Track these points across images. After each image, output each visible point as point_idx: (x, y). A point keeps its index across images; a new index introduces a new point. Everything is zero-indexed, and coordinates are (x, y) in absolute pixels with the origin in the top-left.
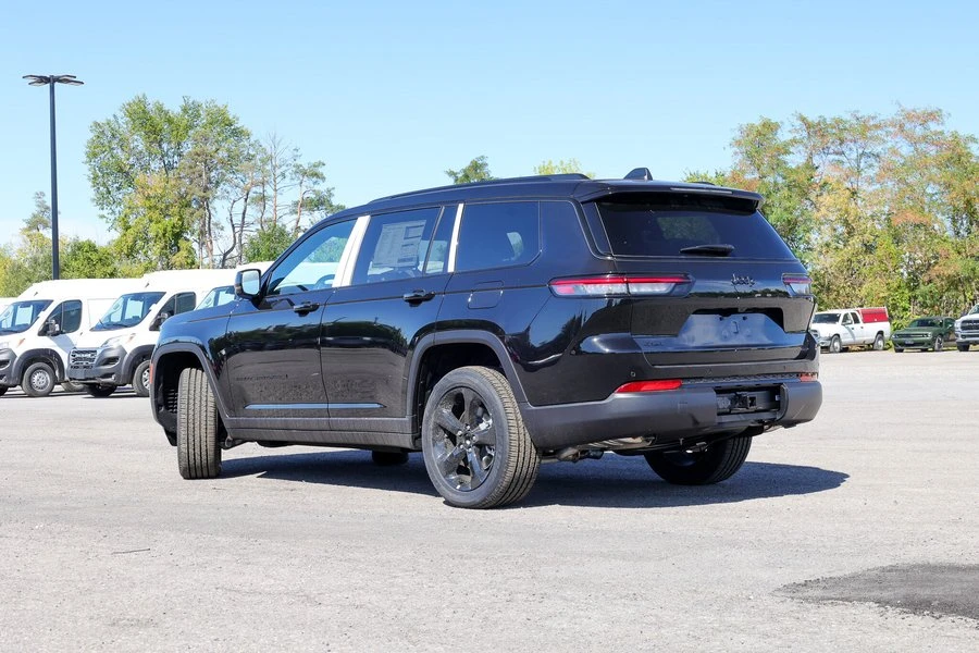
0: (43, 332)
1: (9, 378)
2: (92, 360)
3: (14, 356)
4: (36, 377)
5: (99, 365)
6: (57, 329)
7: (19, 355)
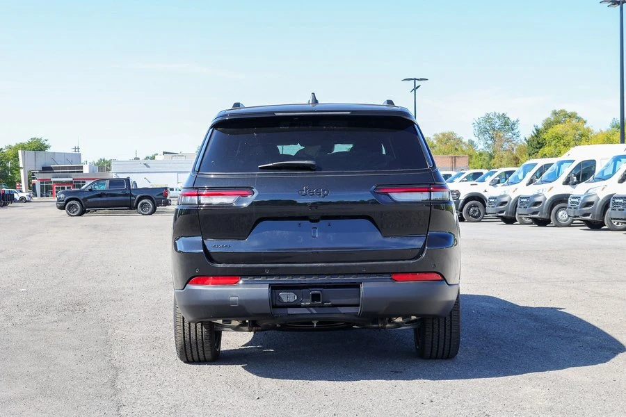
0: (567, 182)
1: (542, 214)
2: (578, 203)
3: (546, 199)
4: (560, 213)
5: (581, 207)
6: (575, 180)
7: (548, 198)
